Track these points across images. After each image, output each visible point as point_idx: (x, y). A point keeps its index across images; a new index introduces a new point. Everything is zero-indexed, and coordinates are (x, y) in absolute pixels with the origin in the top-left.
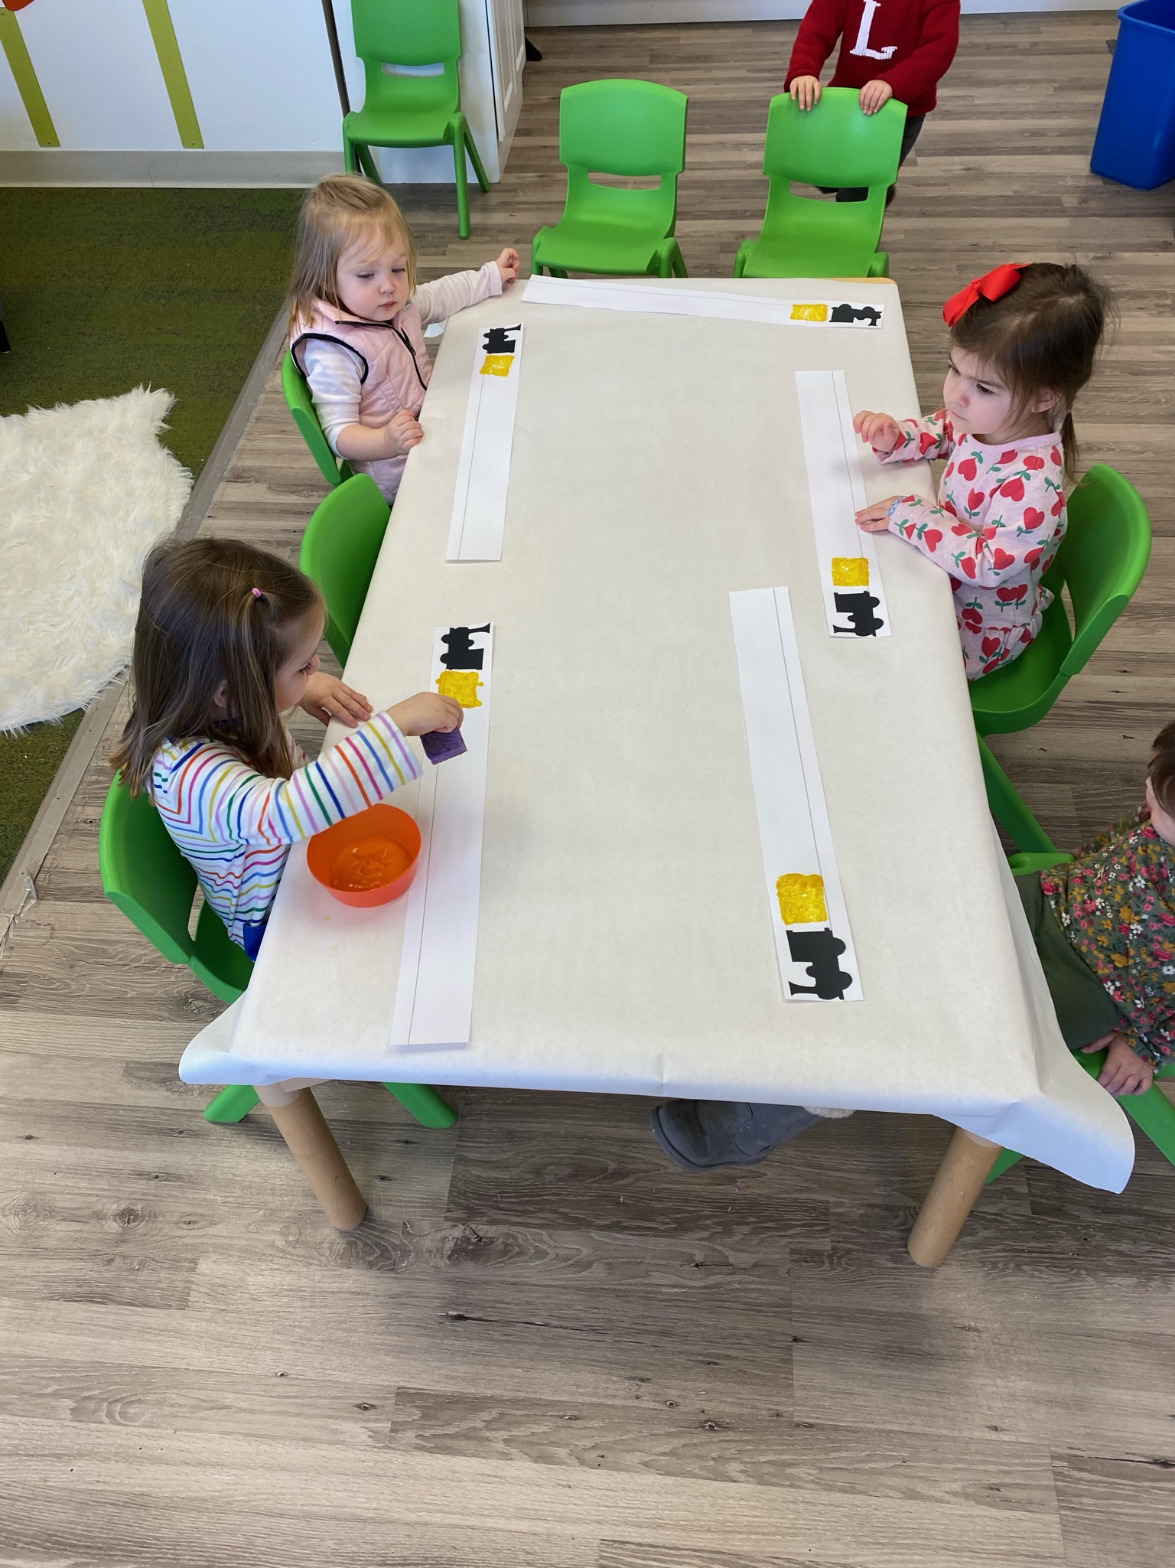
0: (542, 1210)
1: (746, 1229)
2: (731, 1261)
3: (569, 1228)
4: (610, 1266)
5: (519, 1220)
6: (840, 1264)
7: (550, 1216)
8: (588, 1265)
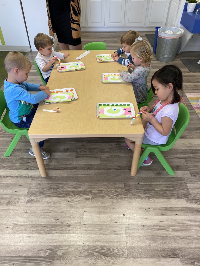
0: (43, 195)
1: (78, 195)
2: (75, 200)
3: (47, 197)
4: (54, 203)
5: (39, 196)
6: (93, 200)
7: (44, 195)
8: (50, 202)
